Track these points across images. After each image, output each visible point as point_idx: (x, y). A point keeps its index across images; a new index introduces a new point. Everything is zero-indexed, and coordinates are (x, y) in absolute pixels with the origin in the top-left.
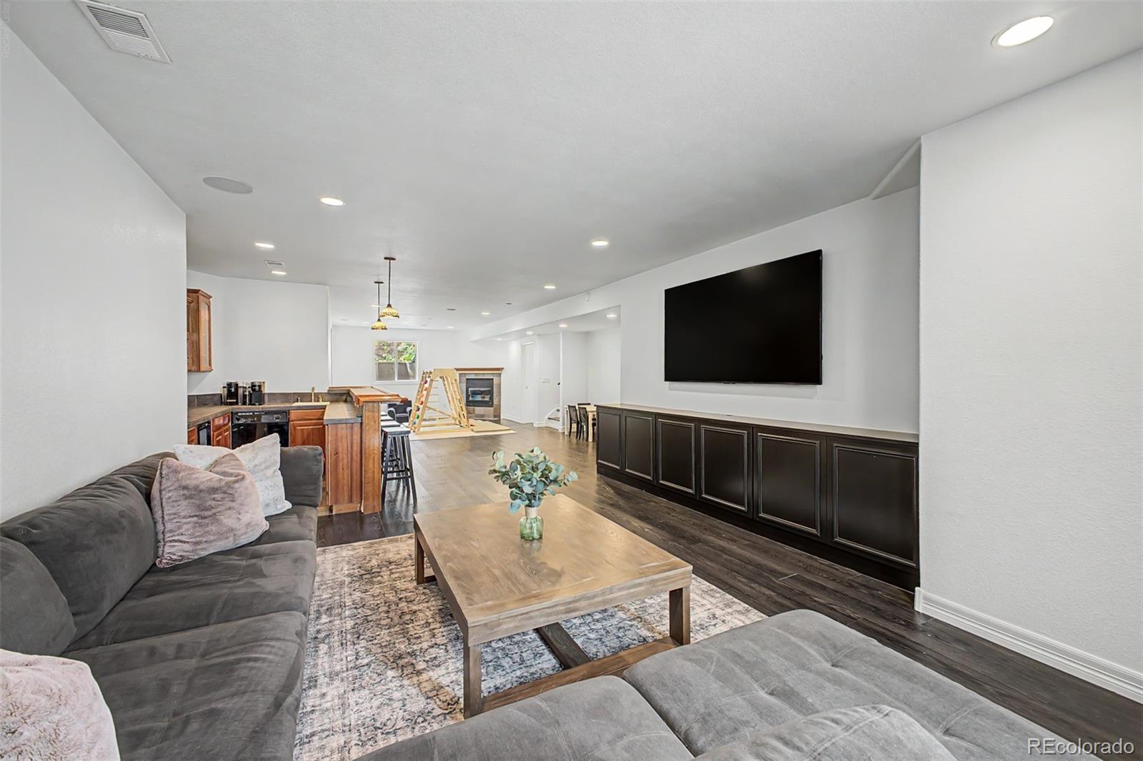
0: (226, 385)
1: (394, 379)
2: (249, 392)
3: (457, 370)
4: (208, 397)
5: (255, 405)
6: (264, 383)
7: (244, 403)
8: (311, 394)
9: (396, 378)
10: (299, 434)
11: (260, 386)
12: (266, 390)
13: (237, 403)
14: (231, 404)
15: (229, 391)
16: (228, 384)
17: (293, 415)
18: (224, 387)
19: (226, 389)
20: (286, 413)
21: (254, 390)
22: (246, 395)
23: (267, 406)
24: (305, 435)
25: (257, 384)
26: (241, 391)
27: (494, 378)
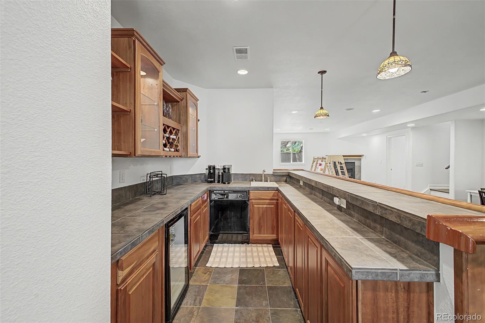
0: (208, 168)
1: (290, 162)
2: (222, 173)
3: (344, 156)
4: (198, 176)
5: (225, 183)
6: (231, 166)
7: (219, 182)
8: (262, 174)
9: (292, 161)
10: (256, 211)
11: (229, 169)
12: (232, 171)
13: (214, 182)
14: (211, 182)
15: (210, 172)
16: (209, 167)
17: (252, 195)
18: (207, 169)
19: (208, 170)
20: (246, 192)
21: (224, 172)
22: (220, 175)
23: (233, 185)
24: (261, 213)
25: (227, 167)
26: (217, 171)
27: (356, 162)
